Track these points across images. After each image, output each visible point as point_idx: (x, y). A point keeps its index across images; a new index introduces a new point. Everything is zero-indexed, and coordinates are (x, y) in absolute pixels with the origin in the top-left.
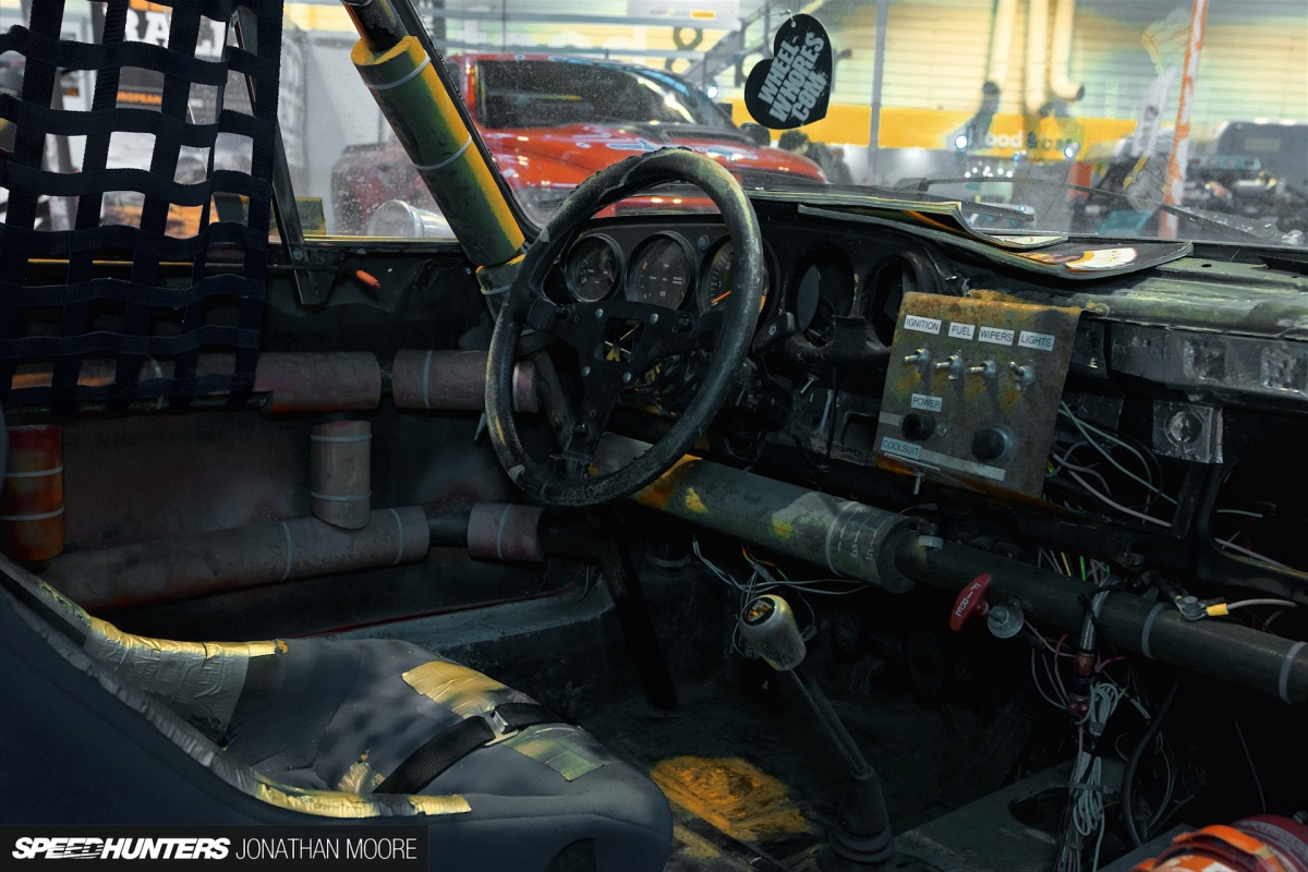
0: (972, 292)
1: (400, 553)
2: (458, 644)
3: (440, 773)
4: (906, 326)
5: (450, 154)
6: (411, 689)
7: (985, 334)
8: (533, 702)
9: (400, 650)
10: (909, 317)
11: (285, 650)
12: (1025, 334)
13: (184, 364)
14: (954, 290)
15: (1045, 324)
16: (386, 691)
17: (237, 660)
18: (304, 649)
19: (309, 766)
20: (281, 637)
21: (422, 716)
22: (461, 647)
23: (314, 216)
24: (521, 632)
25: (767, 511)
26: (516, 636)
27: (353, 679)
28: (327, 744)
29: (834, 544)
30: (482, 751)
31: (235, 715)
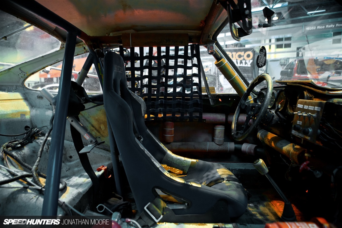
0: (315, 99)
1: (229, 150)
2: (235, 168)
3: (213, 185)
4: (298, 107)
5: (232, 78)
6: (217, 172)
7: (310, 108)
8: (236, 178)
9: (219, 165)
10: (299, 105)
11: (198, 161)
12: (316, 107)
13: (191, 114)
14: (311, 99)
15: (319, 105)
16: (213, 172)
17: (189, 161)
18: (201, 162)
19: (199, 181)
20: (198, 159)
21: (216, 176)
22: (236, 169)
23: (213, 90)
24: (249, 168)
25: (283, 147)
26: (248, 169)
27: (209, 169)
28: (202, 178)
29: (291, 154)
30: (221, 183)
31: (188, 170)
